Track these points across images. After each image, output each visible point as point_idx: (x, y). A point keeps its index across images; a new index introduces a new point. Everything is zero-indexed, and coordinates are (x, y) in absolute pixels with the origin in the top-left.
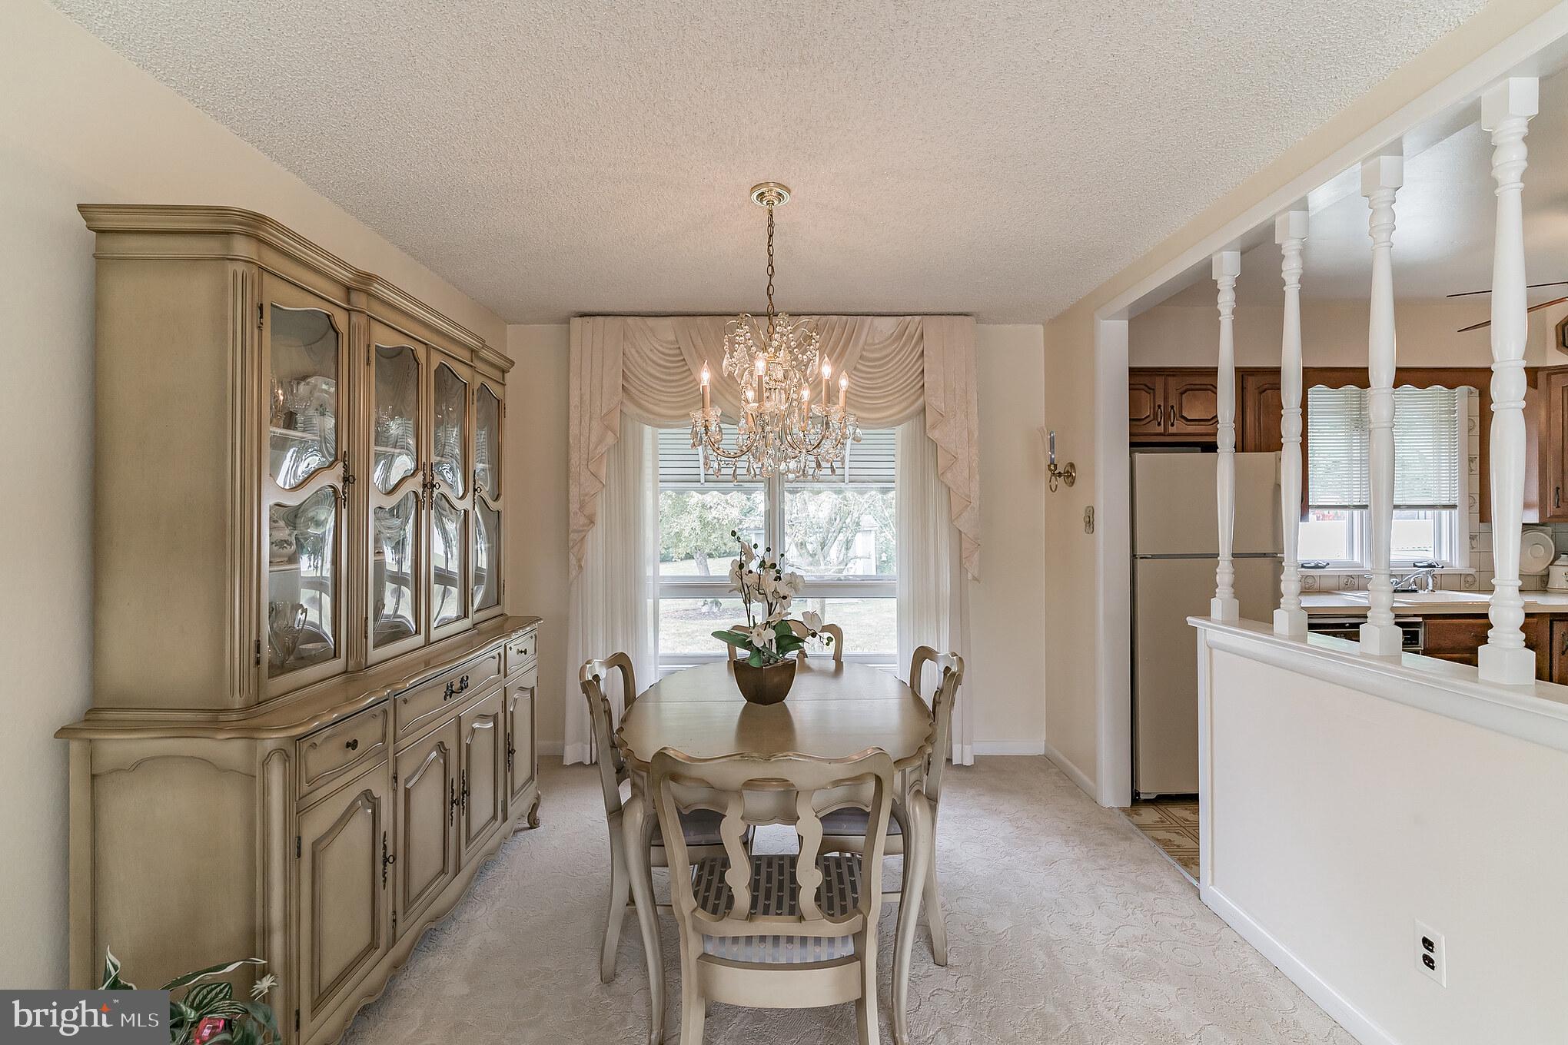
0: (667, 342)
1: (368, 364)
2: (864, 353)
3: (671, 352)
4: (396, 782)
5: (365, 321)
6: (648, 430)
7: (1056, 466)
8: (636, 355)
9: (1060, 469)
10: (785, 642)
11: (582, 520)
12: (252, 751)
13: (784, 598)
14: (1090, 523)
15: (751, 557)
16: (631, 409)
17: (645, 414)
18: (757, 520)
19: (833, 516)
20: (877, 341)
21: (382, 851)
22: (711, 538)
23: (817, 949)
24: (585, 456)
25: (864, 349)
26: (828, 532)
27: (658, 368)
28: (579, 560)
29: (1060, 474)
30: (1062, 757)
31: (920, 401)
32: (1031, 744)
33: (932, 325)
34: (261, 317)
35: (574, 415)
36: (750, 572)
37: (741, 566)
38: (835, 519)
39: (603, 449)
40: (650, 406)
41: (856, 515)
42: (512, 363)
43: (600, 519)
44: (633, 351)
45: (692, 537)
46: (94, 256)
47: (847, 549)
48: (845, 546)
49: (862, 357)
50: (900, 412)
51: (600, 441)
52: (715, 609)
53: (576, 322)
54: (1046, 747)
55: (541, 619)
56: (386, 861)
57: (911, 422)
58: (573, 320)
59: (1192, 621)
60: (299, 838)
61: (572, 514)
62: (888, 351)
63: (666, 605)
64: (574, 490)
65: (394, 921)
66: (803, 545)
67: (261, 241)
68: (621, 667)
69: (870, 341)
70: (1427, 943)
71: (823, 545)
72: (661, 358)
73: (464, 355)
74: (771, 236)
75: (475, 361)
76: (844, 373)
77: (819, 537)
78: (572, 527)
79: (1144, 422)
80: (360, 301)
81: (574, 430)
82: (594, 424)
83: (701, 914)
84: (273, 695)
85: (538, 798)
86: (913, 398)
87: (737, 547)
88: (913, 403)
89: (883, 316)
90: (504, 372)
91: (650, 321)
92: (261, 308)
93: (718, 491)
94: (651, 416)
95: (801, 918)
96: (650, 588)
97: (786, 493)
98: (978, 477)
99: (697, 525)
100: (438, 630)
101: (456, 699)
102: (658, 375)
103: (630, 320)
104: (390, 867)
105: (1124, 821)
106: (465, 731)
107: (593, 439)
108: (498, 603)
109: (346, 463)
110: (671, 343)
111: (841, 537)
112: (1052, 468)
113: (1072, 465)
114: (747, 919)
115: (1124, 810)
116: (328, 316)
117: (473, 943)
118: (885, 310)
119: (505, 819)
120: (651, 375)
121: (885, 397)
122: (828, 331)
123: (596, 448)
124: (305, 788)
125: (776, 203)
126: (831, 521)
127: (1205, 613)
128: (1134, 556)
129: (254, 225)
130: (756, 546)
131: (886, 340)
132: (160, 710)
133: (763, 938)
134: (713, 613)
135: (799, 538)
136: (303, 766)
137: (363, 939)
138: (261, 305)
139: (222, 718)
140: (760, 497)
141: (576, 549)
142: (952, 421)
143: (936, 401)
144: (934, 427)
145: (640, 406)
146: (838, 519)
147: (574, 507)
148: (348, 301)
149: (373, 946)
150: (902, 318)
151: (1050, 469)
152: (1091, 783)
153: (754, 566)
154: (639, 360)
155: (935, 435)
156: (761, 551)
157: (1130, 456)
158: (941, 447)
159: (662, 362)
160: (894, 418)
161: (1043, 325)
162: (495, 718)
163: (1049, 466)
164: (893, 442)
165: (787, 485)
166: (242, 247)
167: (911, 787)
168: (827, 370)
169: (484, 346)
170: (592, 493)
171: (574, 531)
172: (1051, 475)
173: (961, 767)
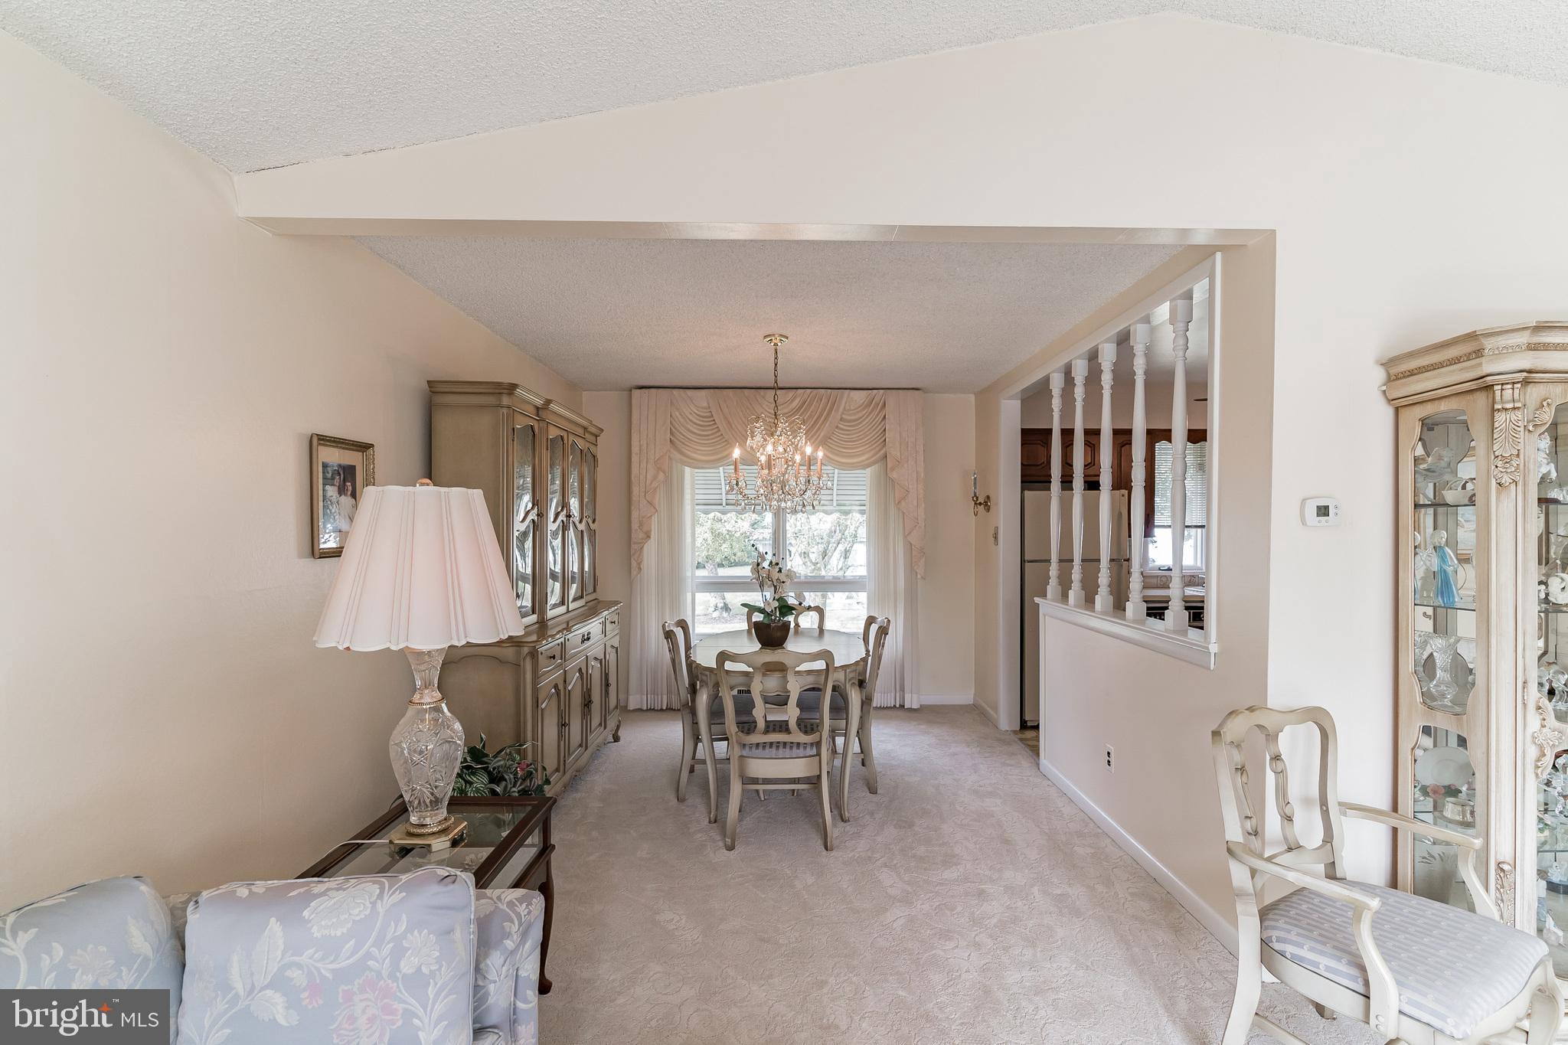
0: (702, 408)
1: (547, 449)
2: (844, 416)
3: (705, 415)
5: (545, 425)
6: (687, 470)
7: (977, 498)
8: (679, 416)
9: (981, 500)
10: (784, 610)
11: (641, 535)
12: (519, 652)
13: (783, 582)
14: (996, 538)
15: (764, 559)
16: (676, 455)
17: (685, 459)
18: (767, 533)
19: (833, 528)
20: (852, 408)
21: (561, 721)
22: (722, 548)
23: (798, 749)
24: (643, 490)
25: (843, 413)
26: (829, 543)
27: (695, 426)
28: (639, 564)
29: (980, 504)
30: (983, 704)
31: (883, 452)
32: (964, 696)
33: (892, 398)
34: (514, 435)
35: (635, 459)
36: (764, 568)
37: (758, 565)
38: (835, 532)
39: (655, 485)
40: (689, 453)
41: (852, 528)
42: (602, 430)
43: (654, 534)
44: (677, 414)
45: (703, 547)
47: (846, 558)
48: (843, 555)
49: (841, 419)
50: (872, 457)
51: (655, 478)
52: (725, 615)
53: (636, 393)
54: (974, 698)
55: (621, 602)
56: (562, 726)
57: (877, 465)
58: (633, 391)
59: (1037, 600)
61: (633, 531)
62: (860, 415)
63: (699, 596)
64: (635, 514)
66: (805, 554)
67: (512, 395)
68: (682, 628)
69: (848, 408)
70: (1109, 753)
71: (824, 554)
72: (698, 420)
73: (580, 431)
74: (776, 365)
75: (586, 434)
76: (821, 448)
77: (821, 547)
78: (634, 540)
79: (1041, 467)
80: (543, 414)
81: (635, 470)
82: (649, 466)
83: (740, 734)
85: (620, 722)
86: (878, 449)
87: (755, 554)
88: (880, 451)
89: (857, 389)
90: (596, 436)
91: (689, 392)
92: (513, 430)
93: (735, 511)
94: (692, 461)
95: (790, 733)
96: (689, 584)
98: (923, 505)
99: (708, 536)
100: (551, 611)
101: (585, 645)
102: (696, 431)
103: (675, 392)
105: (1015, 738)
106: (589, 666)
107: (649, 477)
108: (595, 591)
109: (539, 506)
110: (705, 408)
111: (841, 547)
112: (975, 499)
113: (988, 497)
115: (1015, 732)
116: (532, 426)
118: (858, 385)
119: (605, 728)
120: (689, 430)
121: (858, 447)
122: (817, 401)
123: (651, 483)
125: (779, 344)
126: (832, 533)
127: (1044, 595)
128: (1023, 561)
130: (766, 553)
131: (859, 407)
133: (771, 743)
134: (723, 618)
135: (802, 548)
136: (539, 663)
140: (769, 517)
141: (637, 555)
142: (906, 465)
143: (894, 452)
144: (893, 469)
145: (682, 453)
146: (838, 531)
147: (635, 526)
148: (538, 415)
149: (558, 770)
150: (870, 391)
151: (973, 500)
152: (995, 715)
153: (766, 564)
154: (682, 420)
155: (894, 475)
156: (769, 557)
157: (1022, 492)
158: (898, 483)
159: (698, 422)
160: (865, 463)
161: (975, 394)
163: (974, 497)
164: (864, 479)
165: (786, 514)
166: (505, 400)
167: (850, 680)
168: (809, 450)
169: (592, 424)
170: (649, 515)
171: (635, 543)
172: (976, 504)
173: (910, 710)
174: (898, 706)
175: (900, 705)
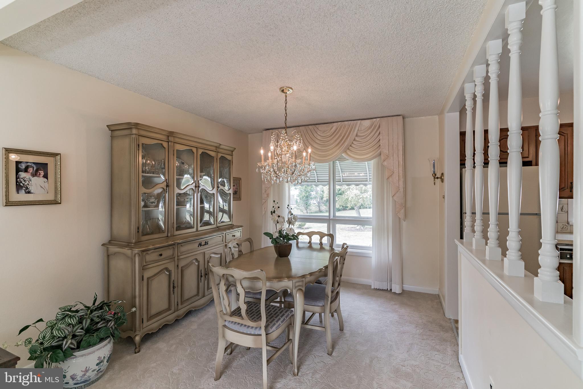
1: (174, 155)
4: (178, 267)
5: (173, 144)
9: (438, 176)
11: (265, 196)
12: (132, 253)
14: (444, 198)
20: (362, 129)
21: (172, 285)
23: (251, 330)
25: (357, 133)
28: (265, 208)
29: (438, 178)
30: (442, 297)
31: (379, 151)
32: (432, 289)
33: (384, 121)
34: (139, 147)
42: (235, 148)
43: (272, 194)
46: (111, 136)
49: (357, 136)
50: (372, 155)
53: (265, 131)
54: (439, 291)
55: (243, 226)
56: (174, 287)
57: (376, 159)
60: (143, 276)
61: (263, 194)
62: (366, 133)
64: (263, 186)
65: (178, 304)
67: (138, 129)
69: (360, 129)
70: (491, 386)
73: (213, 148)
75: (218, 149)
80: (171, 139)
84: (142, 240)
86: (376, 150)
88: (376, 152)
89: (366, 119)
92: (139, 145)
93: (322, 185)
95: (243, 319)
97: (336, 185)
98: (402, 180)
100: (202, 227)
101: (202, 247)
104: (176, 289)
105: (452, 325)
106: (206, 257)
109: (167, 182)
112: (434, 175)
113: (442, 174)
114: (230, 316)
116: (161, 144)
117: (205, 317)
118: (365, 118)
121: (366, 150)
122: (343, 128)
124: (145, 264)
125: (288, 92)
128: (462, 213)
129: (137, 125)
131: (366, 129)
132: (120, 241)
133: (245, 326)
136: (144, 258)
137: (165, 306)
138: (139, 144)
139: (130, 245)
141: (264, 205)
142: (391, 158)
143: (385, 150)
144: (384, 160)
147: (263, 191)
148: (168, 139)
149: (169, 309)
150: (372, 120)
151: (433, 176)
155: (385, 163)
157: (460, 169)
158: (387, 168)
160: (369, 157)
161: (438, 115)
162: (221, 254)
163: (433, 174)
165: (337, 183)
166: (134, 131)
167: (296, 287)
169: (220, 145)
170: (269, 187)
171: (263, 199)
172: (435, 178)
173: (395, 293)
174: (389, 290)
175: (390, 290)
